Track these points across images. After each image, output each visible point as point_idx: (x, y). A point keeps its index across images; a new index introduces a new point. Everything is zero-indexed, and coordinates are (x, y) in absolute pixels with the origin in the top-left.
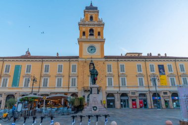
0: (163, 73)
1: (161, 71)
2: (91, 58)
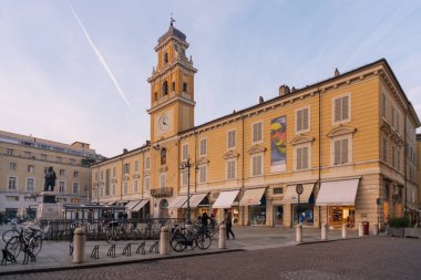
2: (163, 139)
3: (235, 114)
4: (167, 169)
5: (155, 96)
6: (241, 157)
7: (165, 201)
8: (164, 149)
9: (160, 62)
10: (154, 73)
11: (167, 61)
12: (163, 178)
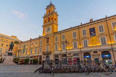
0: (94, 35)
1: (92, 33)
2: (48, 35)
3: (71, 28)
4: (49, 44)
5: (45, 22)
6: (79, 41)
7: (48, 56)
8: (48, 38)
9: (47, 12)
10: (45, 15)
11: (49, 12)
12: (48, 48)
